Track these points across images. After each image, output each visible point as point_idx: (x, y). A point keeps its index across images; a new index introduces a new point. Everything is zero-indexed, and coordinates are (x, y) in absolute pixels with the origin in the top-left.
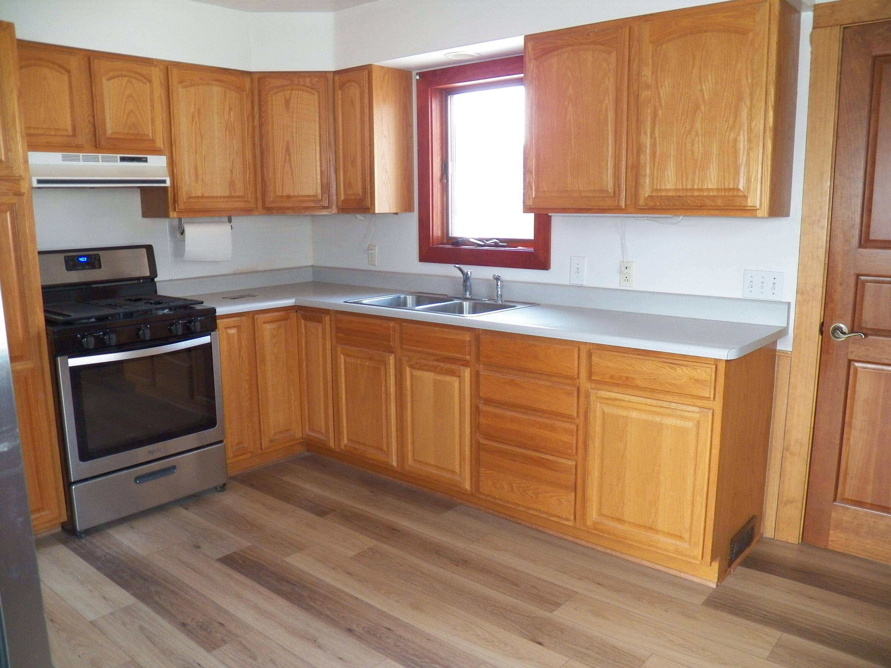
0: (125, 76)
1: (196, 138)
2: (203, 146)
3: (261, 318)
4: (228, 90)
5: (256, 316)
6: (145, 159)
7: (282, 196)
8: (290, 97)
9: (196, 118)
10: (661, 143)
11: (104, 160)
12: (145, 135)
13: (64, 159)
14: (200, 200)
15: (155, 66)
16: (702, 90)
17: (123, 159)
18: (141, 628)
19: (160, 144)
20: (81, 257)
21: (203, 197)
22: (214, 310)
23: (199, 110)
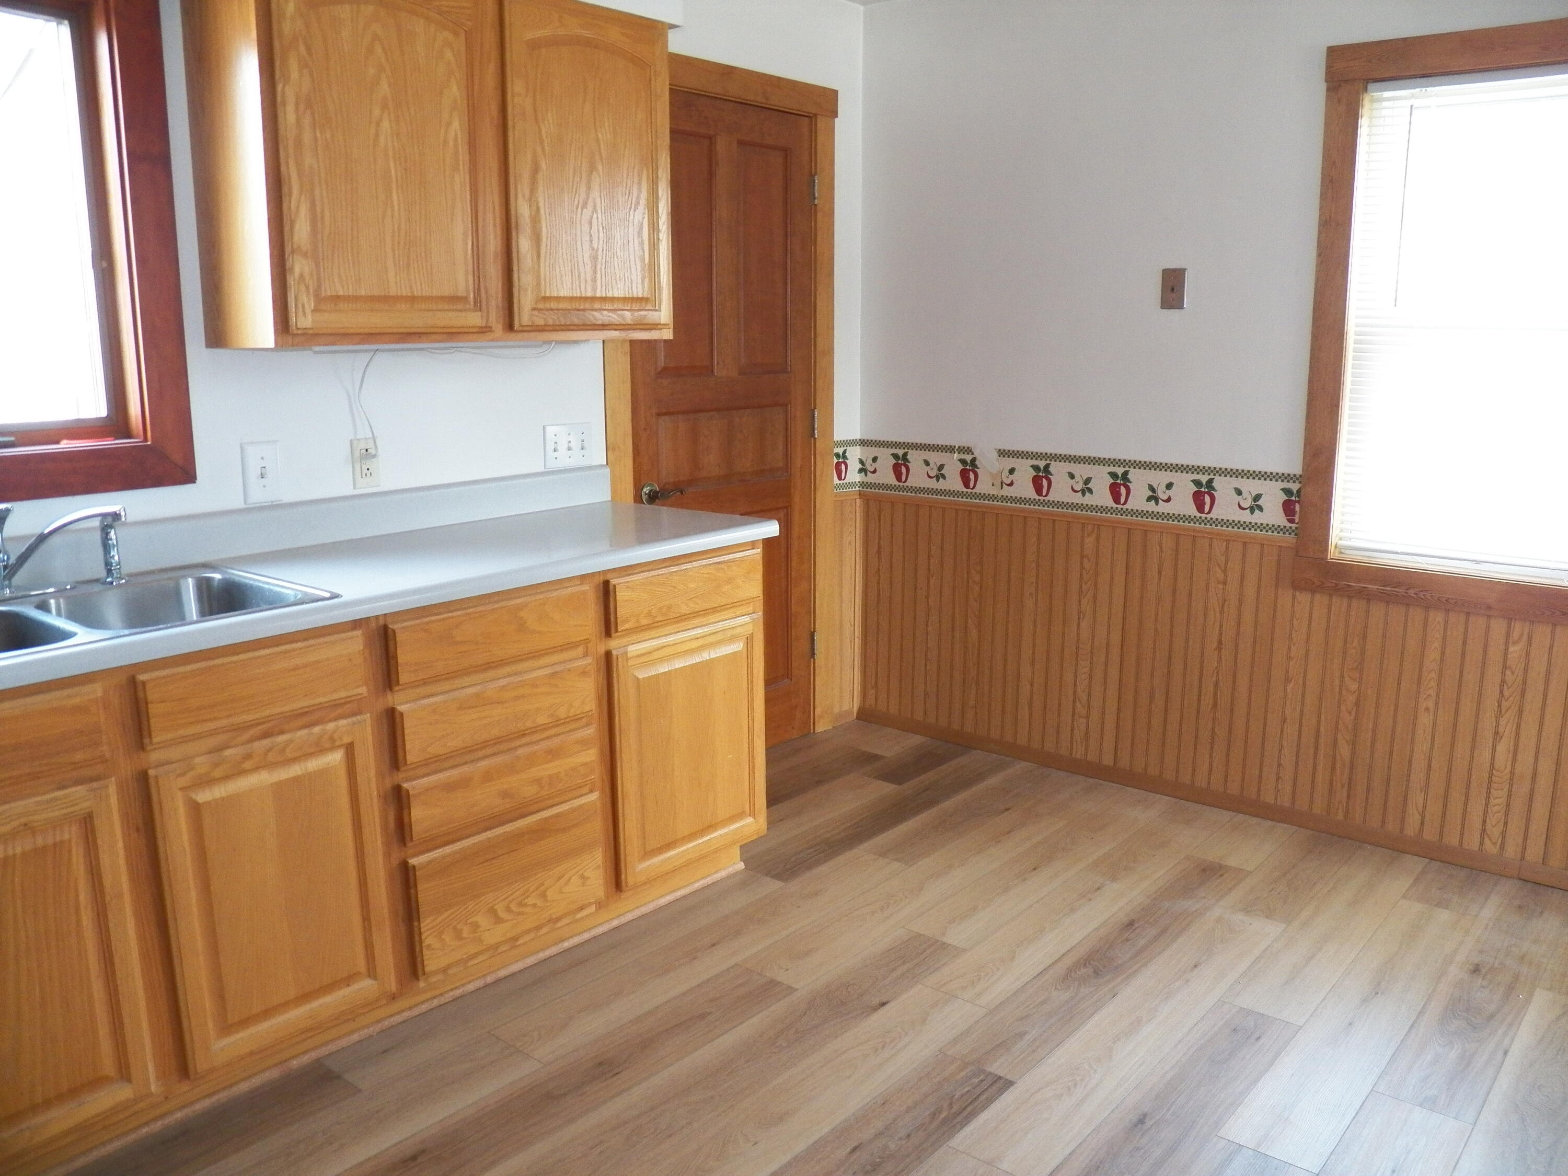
10: (548, 217)
16: (597, 140)
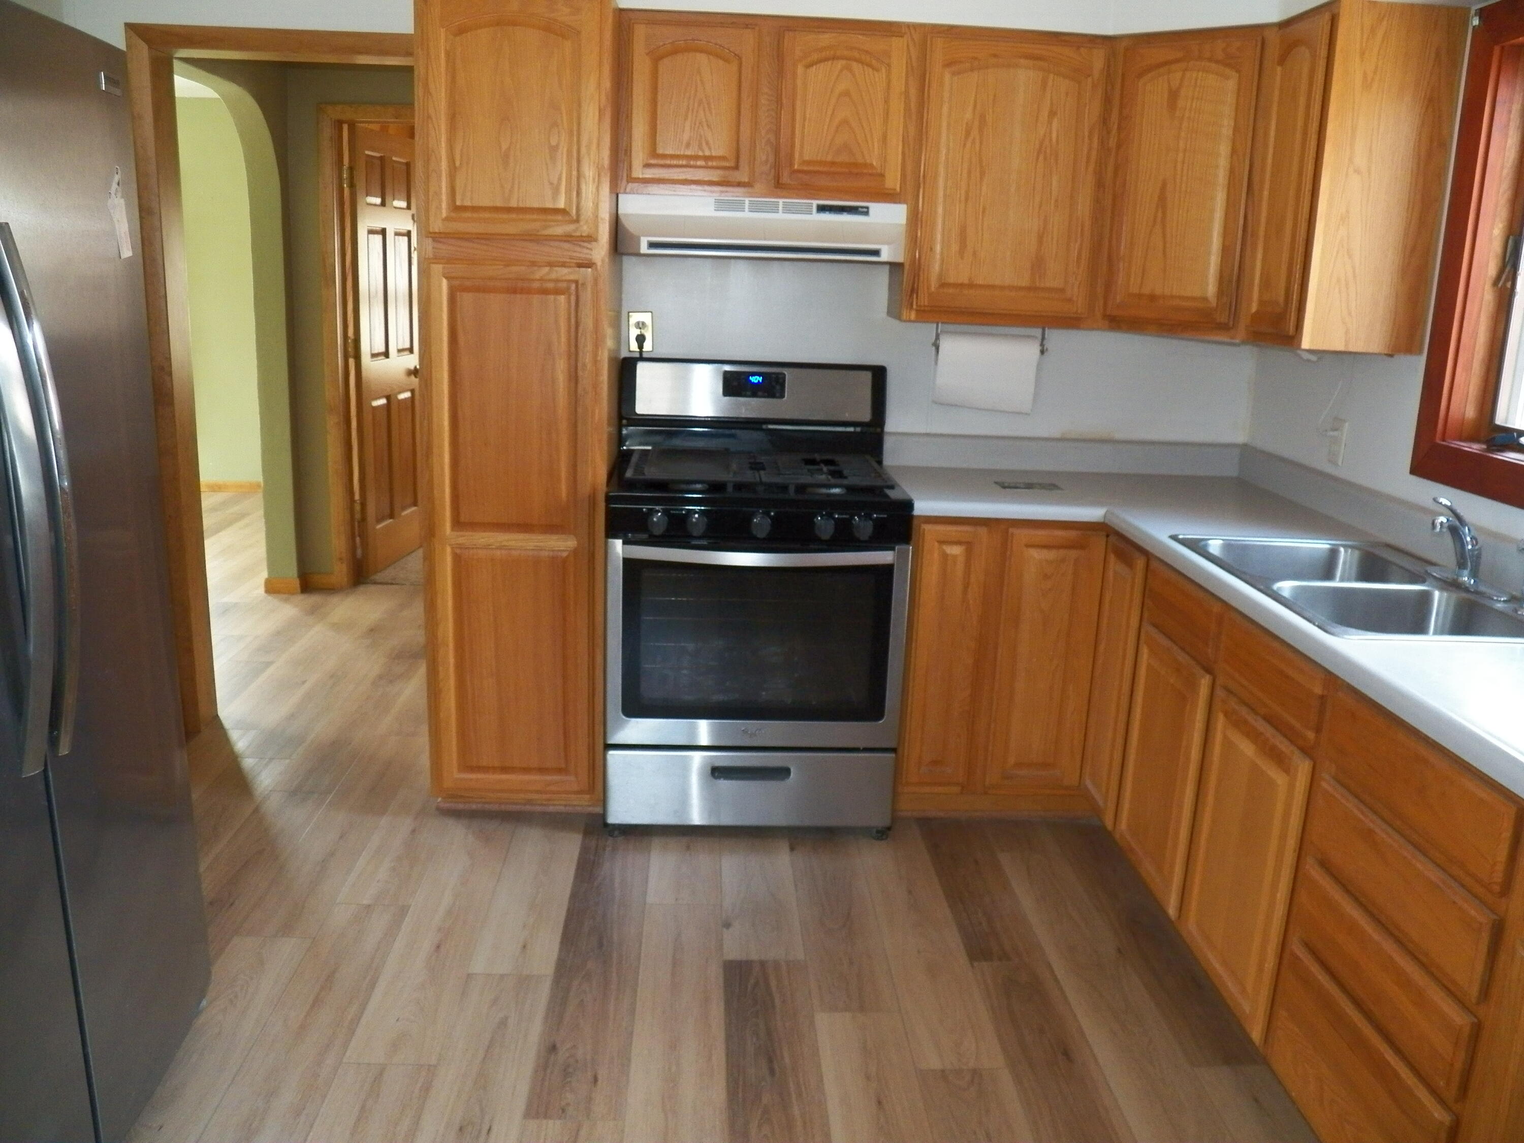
0: (839, 58)
1: (969, 172)
2: (984, 188)
3: (1021, 535)
4: (1051, 76)
5: (1011, 530)
6: (865, 210)
7: (1140, 296)
8: (1181, 85)
9: (975, 133)
11: (788, 209)
12: (865, 165)
13: (721, 205)
14: (966, 292)
15: (901, 37)
17: (822, 209)
18: (503, 1023)
19: (893, 181)
20: (754, 374)
21: (971, 286)
22: (908, 505)
23: (983, 119)
